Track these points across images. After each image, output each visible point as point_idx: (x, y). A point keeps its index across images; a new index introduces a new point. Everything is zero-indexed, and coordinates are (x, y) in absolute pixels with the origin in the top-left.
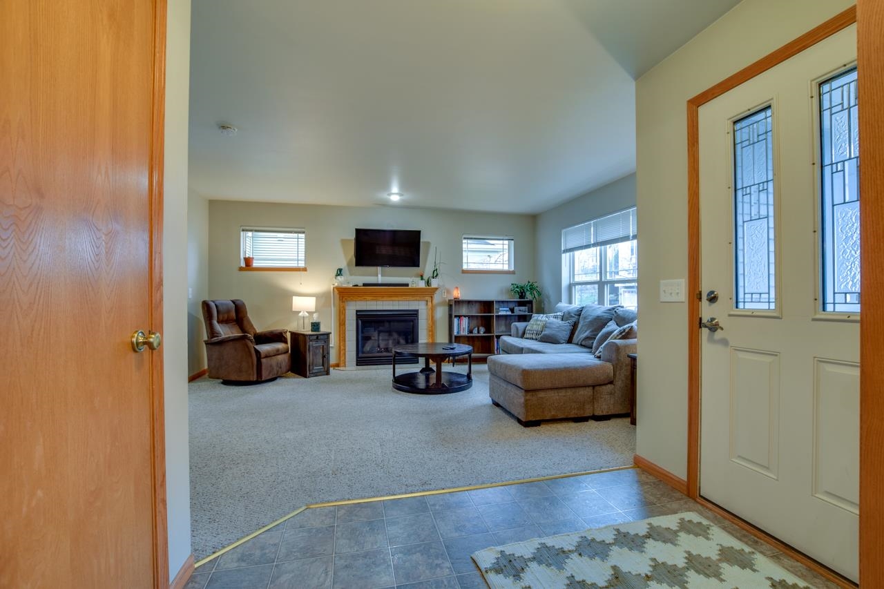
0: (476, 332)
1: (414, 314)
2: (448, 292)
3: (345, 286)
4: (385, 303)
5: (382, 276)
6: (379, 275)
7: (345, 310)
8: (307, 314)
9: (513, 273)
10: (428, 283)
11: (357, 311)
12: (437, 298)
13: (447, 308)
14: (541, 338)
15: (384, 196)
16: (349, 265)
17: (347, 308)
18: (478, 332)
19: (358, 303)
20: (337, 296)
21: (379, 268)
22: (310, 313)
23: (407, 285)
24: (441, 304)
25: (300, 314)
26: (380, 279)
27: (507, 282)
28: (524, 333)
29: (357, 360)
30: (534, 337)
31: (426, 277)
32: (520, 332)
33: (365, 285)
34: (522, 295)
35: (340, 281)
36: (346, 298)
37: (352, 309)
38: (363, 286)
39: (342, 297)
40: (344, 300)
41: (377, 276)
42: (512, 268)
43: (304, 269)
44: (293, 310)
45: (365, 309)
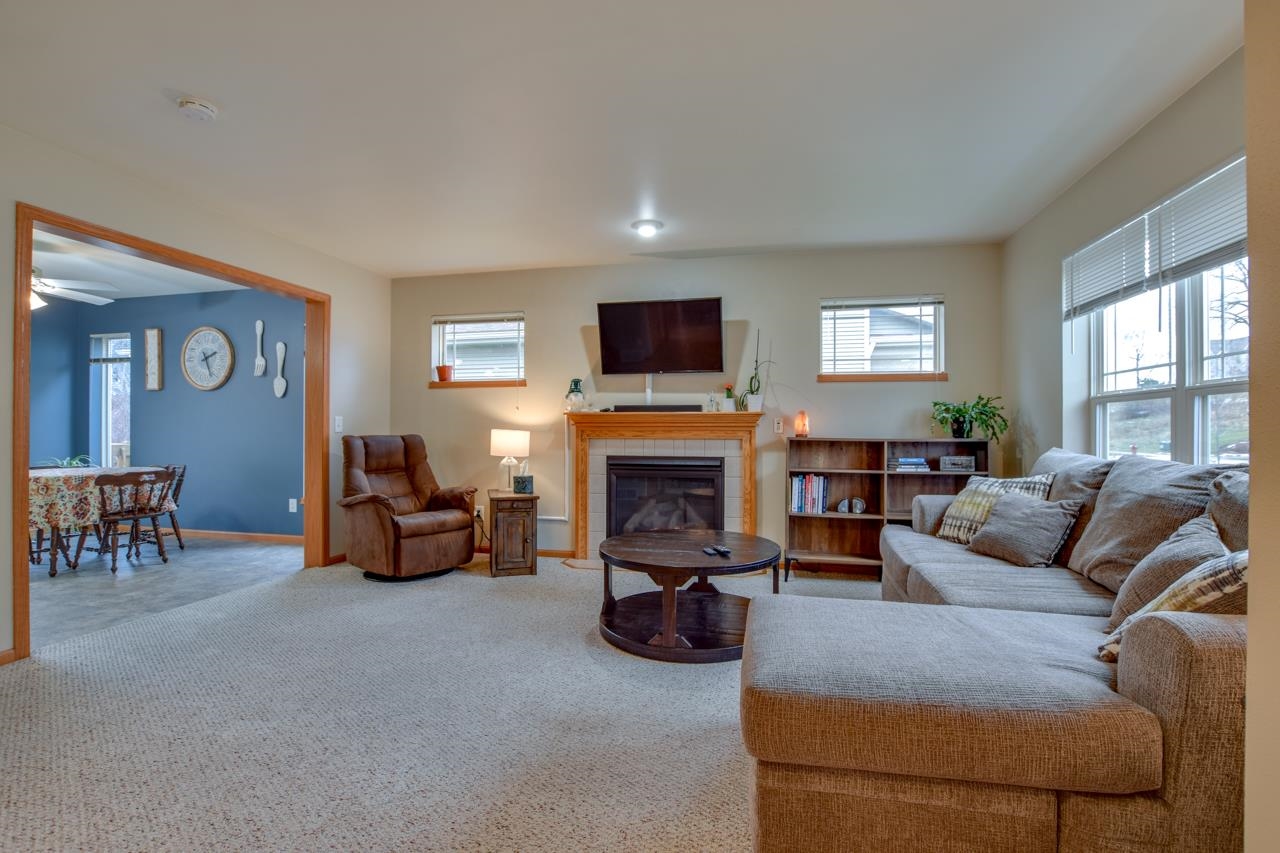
0: (846, 509)
1: (716, 467)
2: (786, 422)
3: (585, 411)
4: (658, 442)
5: (653, 391)
6: (648, 390)
7: (586, 455)
8: (514, 461)
9: (945, 378)
10: (742, 404)
11: (609, 458)
12: (762, 435)
13: (783, 456)
15: (627, 228)
16: (591, 372)
17: (591, 452)
18: (851, 511)
19: (610, 442)
20: (574, 430)
21: (649, 377)
23: (698, 408)
24: (771, 447)
25: (503, 462)
26: (649, 397)
28: (939, 523)
31: (736, 392)
32: (931, 520)
33: (618, 409)
34: (960, 429)
35: (577, 403)
36: (588, 432)
37: (601, 452)
38: (616, 411)
39: (583, 431)
40: (585, 436)
41: (644, 391)
42: (941, 368)
43: (523, 383)
44: (492, 454)
45: (623, 455)
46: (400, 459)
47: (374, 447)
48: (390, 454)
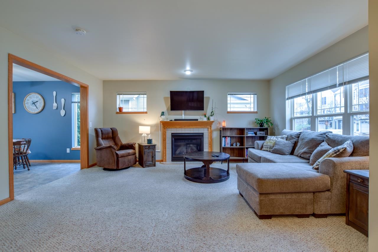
0: (235, 145)
1: (201, 136)
2: (220, 123)
3: (165, 120)
4: (186, 129)
5: (184, 115)
6: (183, 115)
7: (166, 133)
8: (146, 135)
9: (256, 112)
10: (208, 119)
11: (172, 133)
12: (214, 127)
13: (219, 132)
14: (273, 150)
16: (168, 110)
17: (167, 132)
18: (236, 146)
19: (172, 129)
20: (162, 126)
21: (183, 112)
22: (148, 134)
23: (197, 120)
24: (215, 130)
25: (143, 135)
26: (183, 117)
27: (253, 118)
28: (262, 147)
29: (172, 159)
30: (268, 150)
31: (207, 116)
32: (260, 147)
33: (175, 120)
34: (261, 125)
35: (163, 118)
36: (166, 127)
37: (169, 133)
38: (175, 121)
39: (164, 126)
40: (165, 128)
41: (182, 115)
42: (256, 110)
43: (146, 113)
44: (139, 133)
45: (176, 133)
46: (111, 135)
47: (104, 132)
48: (108, 133)
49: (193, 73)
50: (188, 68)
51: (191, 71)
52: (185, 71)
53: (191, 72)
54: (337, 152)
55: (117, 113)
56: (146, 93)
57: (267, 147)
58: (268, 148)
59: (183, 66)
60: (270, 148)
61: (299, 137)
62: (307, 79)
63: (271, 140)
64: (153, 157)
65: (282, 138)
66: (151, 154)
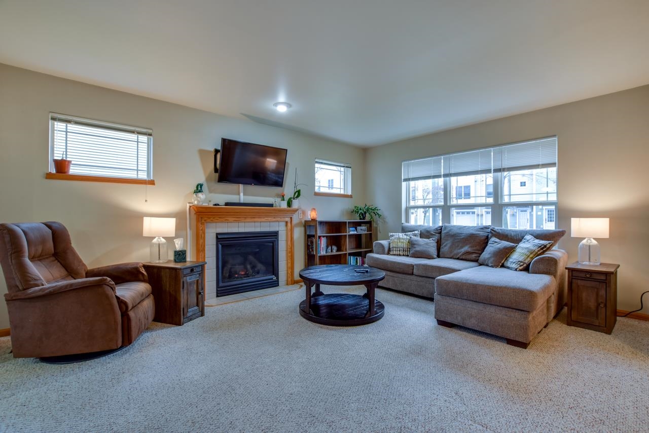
0: (330, 251)
1: (275, 234)
2: (304, 213)
3: (205, 205)
4: (247, 224)
5: (244, 195)
6: (242, 194)
7: (204, 233)
8: (163, 240)
9: (351, 196)
10: (289, 204)
11: (217, 234)
12: (296, 219)
13: (303, 229)
14: (413, 254)
15: (270, 106)
16: (208, 179)
17: (207, 231)
18: (332, 251)
19: (219, 224)
20: (194, 217)
21: (241, 186)
22: (169, 240)
23: (271, 205)
24: (298, 225)
25: (155, 241)
26: (243, 198)
27: (348, 205)
28: (389, 250)
29: (217, 291)
30: (401, 253)
31: (286, 198)
32: (386, 250)
33: (227, 204)
34: (363, 216)
35: (202, 199)
36: (205, 219)
37: (211, 232)
38: (225, 205)
39: (202, 218)
40: (203, 221)
41: (239, 194)
42: (350, 193)
43: (152, 183)
44: (144, 235)
45: (226, 232)
46: (50, 245)
47: (31, 235)
48: (43, 241)
49: (291, 109)
50: (282, 98)
51: (289, 105)
52: (276, 104)
53: (287, 107)
54: (543, 248)
55: (49, 176)
56: (150, 131)
57: (399, 249)
58: (400, 251)
59: (270, 92)
60: (404, 251)
61: (440, 233)
62: (442, 157)
63: (401, 239)
64: (199, 293)
65: (415, 236)
66: (195, 286)
